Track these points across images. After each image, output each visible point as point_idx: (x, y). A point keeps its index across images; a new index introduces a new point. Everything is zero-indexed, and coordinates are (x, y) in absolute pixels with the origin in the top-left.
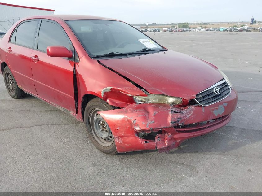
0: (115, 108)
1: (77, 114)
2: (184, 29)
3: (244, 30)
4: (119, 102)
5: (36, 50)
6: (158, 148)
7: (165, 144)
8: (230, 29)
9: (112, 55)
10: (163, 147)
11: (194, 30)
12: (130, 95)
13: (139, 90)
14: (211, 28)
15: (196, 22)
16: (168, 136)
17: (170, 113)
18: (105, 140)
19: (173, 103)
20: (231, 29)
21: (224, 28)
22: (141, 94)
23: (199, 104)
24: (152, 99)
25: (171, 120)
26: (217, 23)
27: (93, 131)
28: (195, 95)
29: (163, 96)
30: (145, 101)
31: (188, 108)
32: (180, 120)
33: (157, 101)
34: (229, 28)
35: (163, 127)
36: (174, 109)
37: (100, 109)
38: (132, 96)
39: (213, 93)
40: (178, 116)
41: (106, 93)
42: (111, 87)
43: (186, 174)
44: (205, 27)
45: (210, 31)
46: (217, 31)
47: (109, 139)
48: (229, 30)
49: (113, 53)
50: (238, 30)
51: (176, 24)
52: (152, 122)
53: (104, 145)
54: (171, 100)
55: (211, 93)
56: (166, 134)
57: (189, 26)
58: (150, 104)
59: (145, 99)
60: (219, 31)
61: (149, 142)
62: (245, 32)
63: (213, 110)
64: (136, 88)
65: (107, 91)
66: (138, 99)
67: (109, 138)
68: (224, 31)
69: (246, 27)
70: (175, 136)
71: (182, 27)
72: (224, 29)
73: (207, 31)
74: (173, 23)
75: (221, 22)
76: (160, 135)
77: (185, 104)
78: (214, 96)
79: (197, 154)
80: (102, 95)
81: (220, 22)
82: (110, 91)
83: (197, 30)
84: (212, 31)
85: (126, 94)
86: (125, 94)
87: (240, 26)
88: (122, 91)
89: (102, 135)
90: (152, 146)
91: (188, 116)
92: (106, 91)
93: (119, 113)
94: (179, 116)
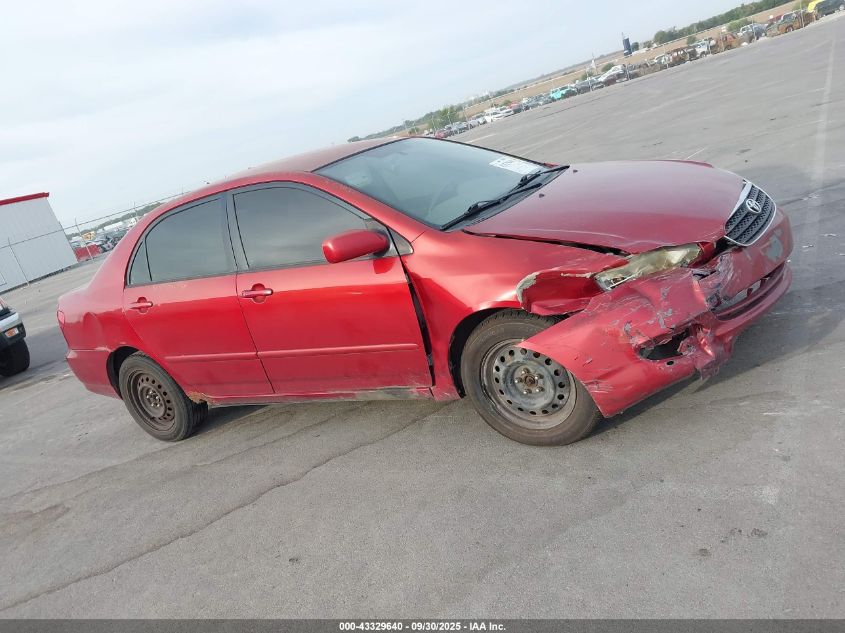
0: (558, 318)
1: (434, 384)
2: (450, 128)
3: (619, 76)
4: (560, 303)
5: (246, 272)
6: (699, 367)
7: (707, 354)
8: (579, 87)
9: (474, 212)
10: (708, 361)
11: (481, 120)
12: (588, 275)
13: (603, 255)
14: (524, 101)
15: (473, 98)
16: (704, 336)
17: (695, 281)
18: (545, 412)
19: (683, 261)
20: (582, 85)
21: (562, 89)
22: (613, 262)
23: (736, 245)
24: (637, 268)
25: (705, 294)
26: (533, 80)
27: (498, 406)
28: (723, 227)
29: (658, 253)
30: (623, 279)
31: (719, 260)
32: (721, 289)
33: (649, 268)
34: (573, 85)
35: (693, 315)
36: (697, 271)
37: (508, 342)
38: (592, 277)
39: (749, 214)
40: (712, 281)
41: (525, 293)
42: (537, 273)
43: (771, 410)
44: (507, 103)
45: (527, 108)
46: (547, 102)
47: (555, 406)
48: (580, 91)
49: (476, 206)
50: (600, 82)
51: (419, 122)
52: (669, 313)
53: (542, 427)
54: (676, 256)
55: (746, 216)
56: (701, 334)
57: (461, 114)
58: (639, 279)
59: (620, 272)
60: (553, 100)
61: (676, 362)
62: (625, 82)
63: (764, 250)
64: (595, 255)
65: (527, 286)
66: (605, 278)
67: (557, 401)
68: (565, 96)
69: (617, 69)
70: (720, 332)
71: (443, 124)
72: (564, 92)
73: (517, 111)
74: (408, 123)
75: (543, 77)
76: (687, 340)
77: (708, 256)
78: (754, 218)
79: (759, 369)
80: (520, 300)
81: (539, 76)
82: (534, 282)
83: (488, 119)
84: (533, 107)
85: (578, 275)
86: (575, 278)
87: (599, 70)
88: (565, 273)
89: (532, 402)
90: (685, 368)
91: (729, 278)
92: (525, 287)
93: (576, 325)
94: (716, 281)
